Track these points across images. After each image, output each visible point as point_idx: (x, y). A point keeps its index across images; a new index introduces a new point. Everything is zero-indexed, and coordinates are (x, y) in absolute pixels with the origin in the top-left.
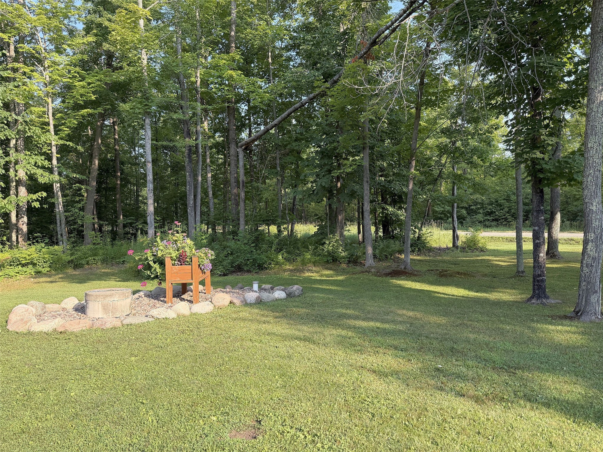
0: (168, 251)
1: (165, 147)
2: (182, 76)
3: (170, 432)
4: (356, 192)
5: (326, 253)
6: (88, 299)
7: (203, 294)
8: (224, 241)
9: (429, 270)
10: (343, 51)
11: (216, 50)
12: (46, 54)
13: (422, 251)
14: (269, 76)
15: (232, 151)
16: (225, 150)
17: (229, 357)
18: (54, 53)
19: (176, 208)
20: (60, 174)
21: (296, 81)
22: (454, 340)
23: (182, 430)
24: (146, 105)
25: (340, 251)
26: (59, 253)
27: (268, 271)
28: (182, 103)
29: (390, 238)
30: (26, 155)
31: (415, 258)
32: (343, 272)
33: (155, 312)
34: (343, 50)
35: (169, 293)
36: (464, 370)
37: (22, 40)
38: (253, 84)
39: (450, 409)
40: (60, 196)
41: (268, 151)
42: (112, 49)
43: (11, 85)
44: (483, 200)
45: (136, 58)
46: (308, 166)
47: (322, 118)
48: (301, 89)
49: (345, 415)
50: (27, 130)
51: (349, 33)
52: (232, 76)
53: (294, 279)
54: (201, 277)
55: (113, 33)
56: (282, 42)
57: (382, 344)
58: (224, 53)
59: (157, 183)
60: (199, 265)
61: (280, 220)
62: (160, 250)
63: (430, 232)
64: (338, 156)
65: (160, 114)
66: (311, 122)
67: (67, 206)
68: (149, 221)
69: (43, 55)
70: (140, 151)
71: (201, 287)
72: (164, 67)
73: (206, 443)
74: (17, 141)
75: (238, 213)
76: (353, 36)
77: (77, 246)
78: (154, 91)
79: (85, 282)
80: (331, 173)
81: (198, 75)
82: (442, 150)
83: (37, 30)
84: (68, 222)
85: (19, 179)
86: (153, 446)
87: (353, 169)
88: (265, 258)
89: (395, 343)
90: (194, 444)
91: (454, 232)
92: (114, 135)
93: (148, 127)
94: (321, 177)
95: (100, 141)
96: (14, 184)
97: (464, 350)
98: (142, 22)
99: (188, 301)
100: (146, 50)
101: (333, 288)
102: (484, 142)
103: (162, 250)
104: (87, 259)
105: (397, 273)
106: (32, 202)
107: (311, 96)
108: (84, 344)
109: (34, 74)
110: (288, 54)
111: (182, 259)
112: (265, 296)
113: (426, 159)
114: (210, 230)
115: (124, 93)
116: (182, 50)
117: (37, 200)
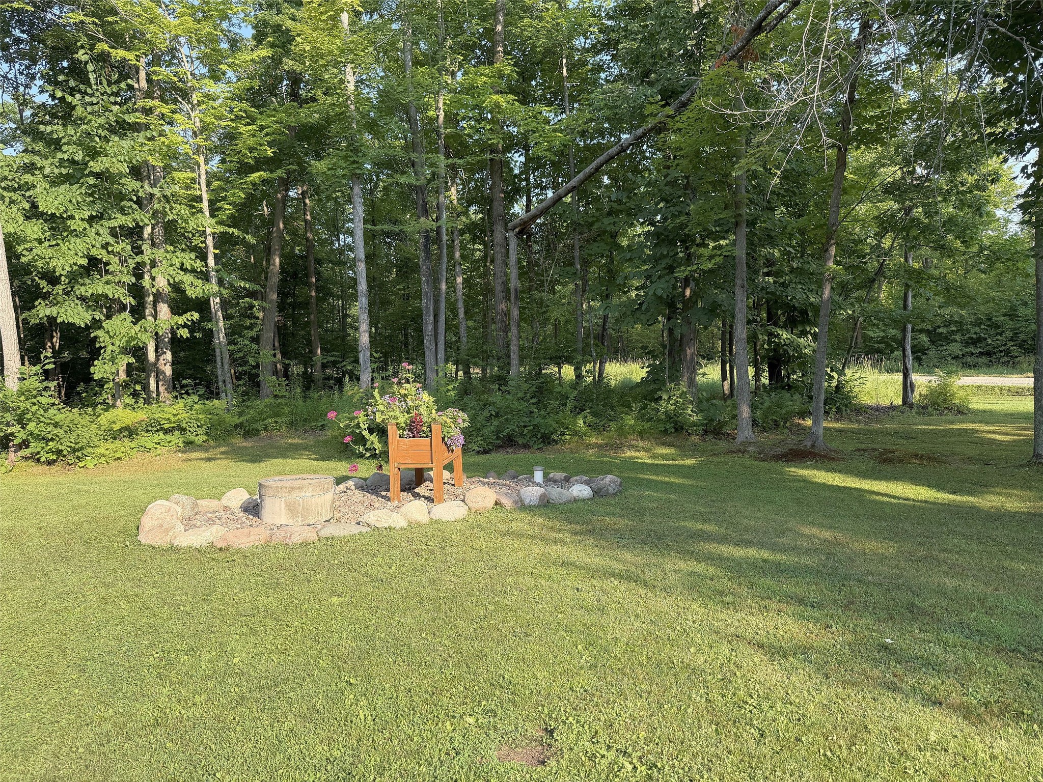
0: (392, 413)
1: (388, 234)
2: (413, 108)
3: (396, 742)
4: (720, 305)
5: (663, 417)
6: (263, 493)
7: (450, 487)
8: (484, 392)
9: (858, 450)
10: (699, 48)
11: (470, 60)
12: (194, 81)
13: (844, 413)
14: (562, 100)
15: (498, 236)
16: (485, 236)
17: (496, 604)
18: (207, 80)
19: (406, 335)
20: (220, 282)
21: (611, 108)
22: (914, 588)
23: (416, 739)
24: (354, 162)
25: (690, 412)
26: (221, 412)
27: (559, 446)
28: (414, 156)
29: (783, 388)
30: (167, 252)
31: (831, 425)
32: (694, 451)
33: (372, 517)
34: (698, 46)
35: (395, 484)
36: (938, 650)
37: (156, 61)
38: (535, 117)
39: (914, 730)
40: (221, 318)
41: (559, 236)
42: (298, 68)
43: (141, 137)
44: (961, 316)
45: (336, 80)
46: (630, 259)
47: (659, 171)
48: (621, 120)
49: (708, 730)
50: (167, 210)
51: (710, 13)
52: (498, 105)
53: (606, 462)
54: (447, 458)
55: (298, 39)
56: (586, 39)
57: (774, 592)
58: (484, 64)
59: (375, 294)
60: (443, 438)
61: (579, 358)
62: (379, 411)
63: (860, 378)
64: (687, 241)
65: (378, 176)
66: (639, 180)
67: (233, 334)
68: (361, 361)
69: (189, 84)
70: (347, 240)
71: (446, 475)
72: (384, 95)
73: (457, 767)
74: (153, 229)
75: (507, 345)
76: (717, 19)
77: (249, 399)
78: (367, 136)
79: (261, 461)
80: (673, 273)
81: (441, 105)
82: (885, 224)
83: (179, 43)
84: (233, 361)
85: (158, 290)
86: (366, 767)
87: (715, 264)
88: (553, 423)
89: (799, 591)
90: (436, 767)
91: (906, 376)
92: (305, 214)
93: (358, 201)
94: (654, 279)
95: (281, 226)
96: (151, 298)
97: (936, 610)
98: (345, 17)
99: (426, 498)
100: (353, 65)
101: (676, 481)
102: (970, 207)
103: (382, 412)
104: (264, 422)
105: (798, 456)
106: (178, 328)
107: (640, 131)
108: (256, 571)
109: (177, 116)
110: (597, 58)
111: (414, 428)
112: (555, 492)
113: (854, 241)
114: (461, 373)
115: (319, 142)
116: (413, 62)
117: (185, 326)
